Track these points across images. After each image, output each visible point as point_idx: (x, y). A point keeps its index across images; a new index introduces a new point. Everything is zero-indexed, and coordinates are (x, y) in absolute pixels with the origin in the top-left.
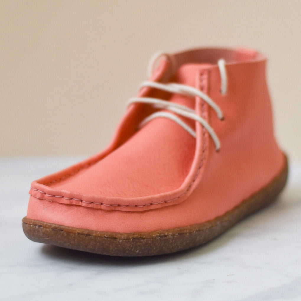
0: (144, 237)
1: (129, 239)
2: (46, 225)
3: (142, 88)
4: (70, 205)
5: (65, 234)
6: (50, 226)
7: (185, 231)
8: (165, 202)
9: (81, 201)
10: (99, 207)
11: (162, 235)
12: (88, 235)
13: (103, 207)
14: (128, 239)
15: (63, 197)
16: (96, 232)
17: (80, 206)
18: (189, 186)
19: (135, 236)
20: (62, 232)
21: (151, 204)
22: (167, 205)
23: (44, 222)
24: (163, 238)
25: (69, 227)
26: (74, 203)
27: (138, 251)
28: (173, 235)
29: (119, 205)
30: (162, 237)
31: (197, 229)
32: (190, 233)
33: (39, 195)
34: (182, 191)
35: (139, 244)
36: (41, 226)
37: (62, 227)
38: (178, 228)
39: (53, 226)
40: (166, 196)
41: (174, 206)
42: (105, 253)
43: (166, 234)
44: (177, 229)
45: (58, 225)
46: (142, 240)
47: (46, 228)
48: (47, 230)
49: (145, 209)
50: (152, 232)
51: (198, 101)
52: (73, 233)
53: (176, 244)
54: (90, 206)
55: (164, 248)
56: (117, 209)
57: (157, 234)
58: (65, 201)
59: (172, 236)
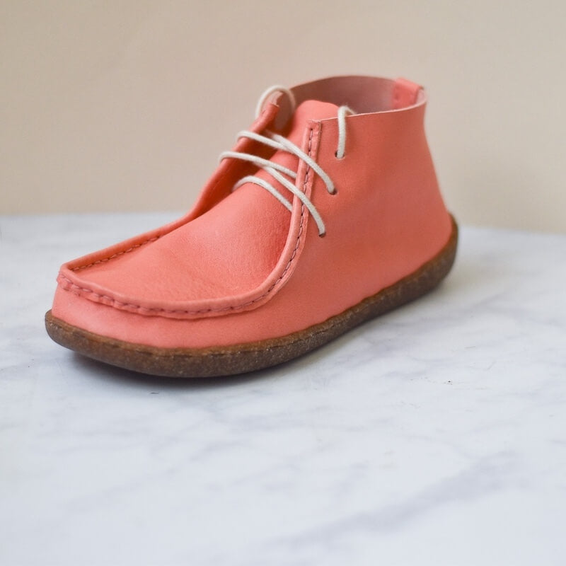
0: (190, 355)
1: (169, 357)
2: (66, 327)
3: (241, 138)
4: (99, 304)
5: (87, 342)
6: (70, 329)
7: (252, 349)
8: (232, 308)
9: (114, 300)
10: (135, 311)
11: (217, 353)
12: (116, 346)
13: (140, 311)
14: (167, 357)
15: (92, 292)
16: (126, 343)
17: (111, 307)
18: (273, 285)
19: (178, 353)
20: (84, 339)
21: (209, 310)
22: (232, 312)
23: (65, 322)
24: (218, 357)
25: (92, 333)
26: (104, 302)
27: (181, 372)
28: (233, 354)
29: (162, 310)
30: (216, 356)
31: (272, 345)
32: (260, 351)
33: (65, 285)
34: (261, 292)
35: (182, 363)
36: (61, 327)
37: (84, 332)
38: (242, 344)
39: (74, 329)
40: (233, 301)
41: (245, 313)
42: (138, 370)
43: (223, 352)
44: (239, 346)
45: (80, 329)
46: (187, 359)
47: (66, 331)
48: (67, 333)
49: (200, 316)
50: (203, 349)
51: (301, 165)
52: (97, 342)
53: (237, 365)
54: (124, 308)
55: (219, 370)
56: (159, 314)
57: (210, 352)
58: (94, 297)
59: (231, 354)
